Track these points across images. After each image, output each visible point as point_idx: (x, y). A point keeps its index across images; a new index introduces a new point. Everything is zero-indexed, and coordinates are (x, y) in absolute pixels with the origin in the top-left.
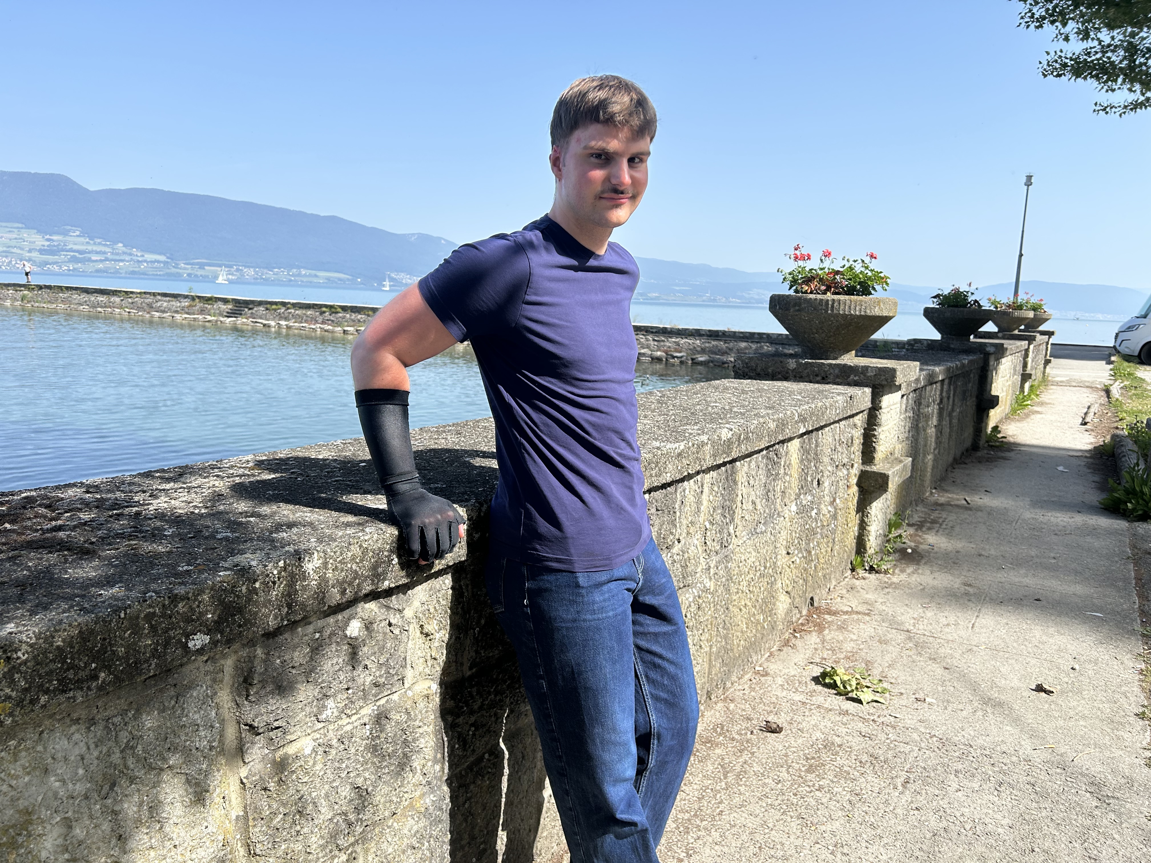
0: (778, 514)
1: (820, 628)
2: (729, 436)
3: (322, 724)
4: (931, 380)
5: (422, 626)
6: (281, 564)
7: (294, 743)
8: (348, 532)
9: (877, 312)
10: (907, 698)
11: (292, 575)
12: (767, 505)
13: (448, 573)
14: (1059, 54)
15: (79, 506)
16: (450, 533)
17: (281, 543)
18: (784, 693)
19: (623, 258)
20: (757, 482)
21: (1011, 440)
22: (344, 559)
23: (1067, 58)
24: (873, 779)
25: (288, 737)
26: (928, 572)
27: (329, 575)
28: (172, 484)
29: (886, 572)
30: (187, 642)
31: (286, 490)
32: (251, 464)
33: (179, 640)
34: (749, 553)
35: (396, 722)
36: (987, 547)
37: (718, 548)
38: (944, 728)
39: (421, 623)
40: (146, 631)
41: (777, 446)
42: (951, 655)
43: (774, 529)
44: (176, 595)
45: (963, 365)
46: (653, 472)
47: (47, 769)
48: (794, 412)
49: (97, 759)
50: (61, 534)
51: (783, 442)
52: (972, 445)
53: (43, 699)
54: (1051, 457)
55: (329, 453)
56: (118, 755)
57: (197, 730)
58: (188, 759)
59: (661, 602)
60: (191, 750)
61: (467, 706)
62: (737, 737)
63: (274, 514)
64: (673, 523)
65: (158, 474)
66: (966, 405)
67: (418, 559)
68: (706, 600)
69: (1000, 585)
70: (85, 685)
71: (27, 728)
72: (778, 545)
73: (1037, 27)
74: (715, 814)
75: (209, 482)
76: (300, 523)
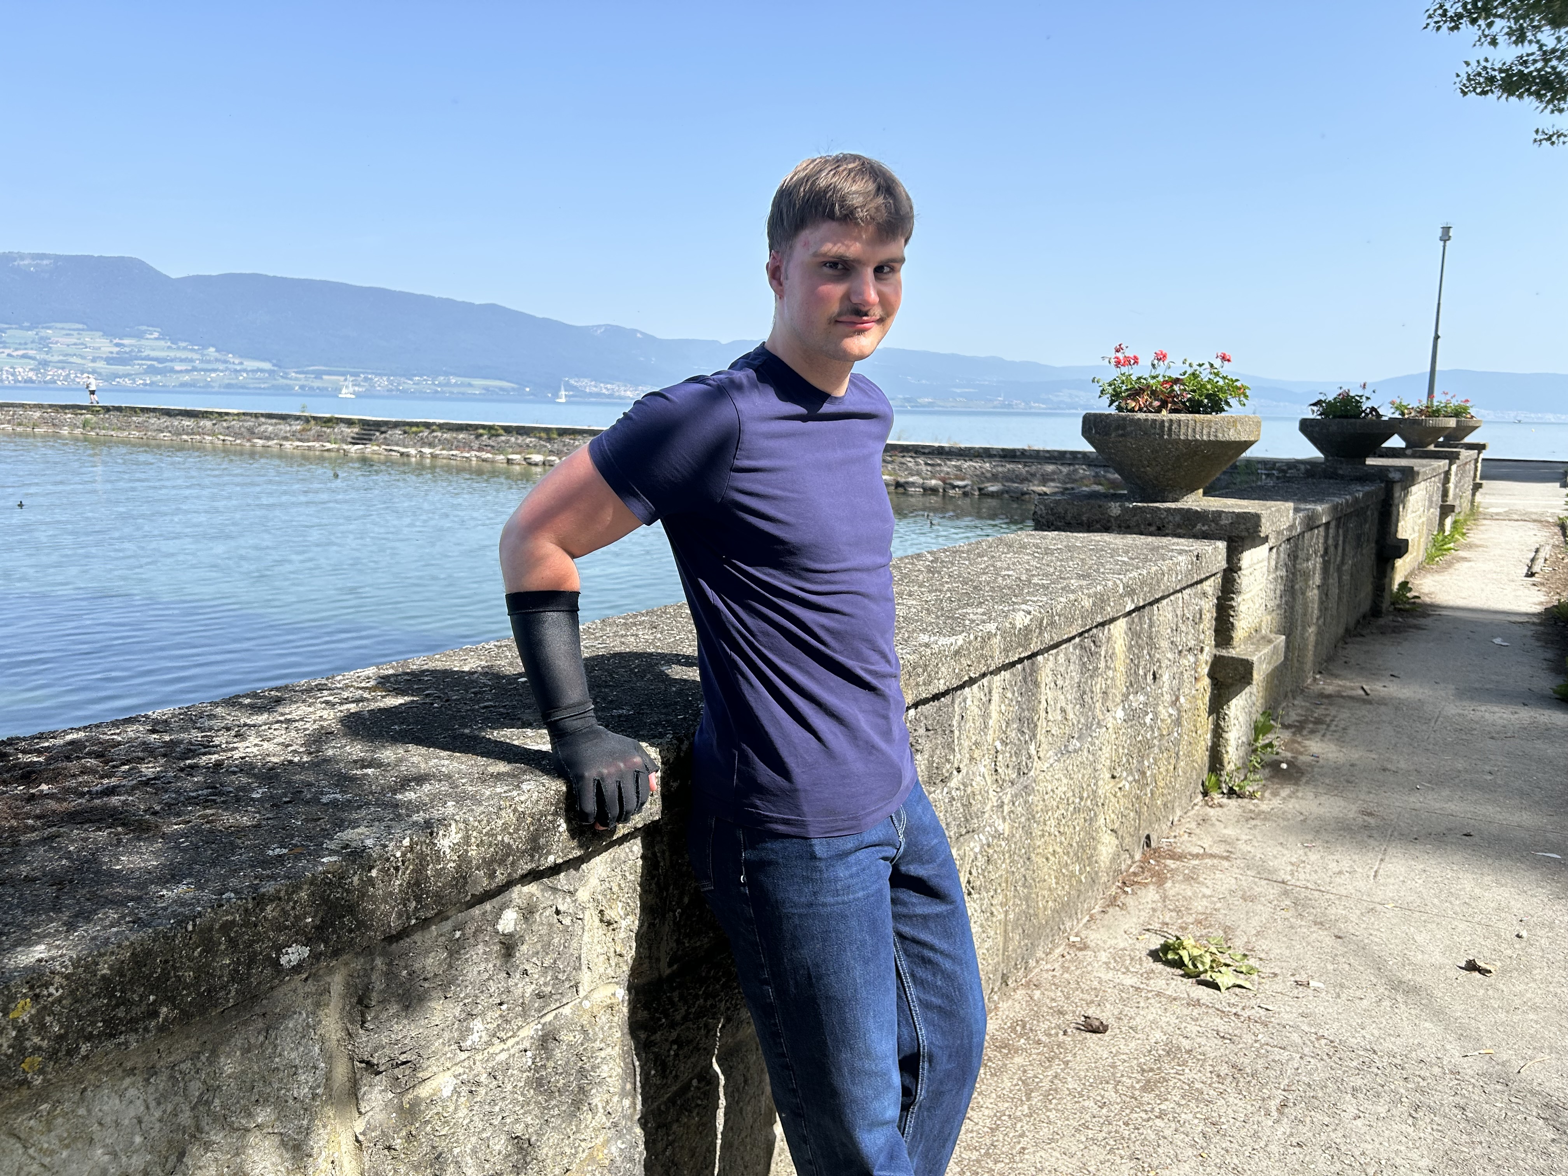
0: (1098, 723)
1: (1160, 879)
2: (1027, 621)
3: (467, 1054)
4: (1310, 524)
5: (601, 912)
6: (406, 842)
7: (428, 1083)
8: (498, 790)
9: (1232, 435)
10: (1283, 982)
11: (422, 857)
12: (1082, 713)
13: (636, 837)
14: (1484, 64)
15: (140, 754)
16: (637, 787)
17: (407, 809)
18: (1110, 975)
19: (870, 397)
20: (1067, 682)
21: (1427, 600)
22: (492, 829)
23: (1494, 70)
24: (1236, 1101)
25: (420, 1075)
26: (1311, 795)
27: (473, 853)
28: (265, 716)
29: (1252, 796)
30: (278, 958)
31: (416, 723)
32: (372, 683)
33: (269, 957)
34: (1058, 780)
35: (568, 1045)
36: (1395, 757)
37: (1014, 776)
38: (1336, 1025)
39: (600, 908)
40: (223, 947)
41: (1095, 631)
42: (1346, 916)
43: (1092, 744)
44: (264, 895)
45: (1356, 500)
46: (920, 680)
47: (92, 1139)
48: (1118, 582)
49: (160, 1121)
50: (115, 800)
51: (1103, 624)
52: (1371, 609)
53: (84, 1048)
54: (1484, 625)
55: (478, 663)
56: (188, 1114)
57: (295, 1074)
58: (283, 1114)
59: (932, 872)
60: (286, 1101)
61: (666, 1016)
62: (1044, 1039)
63: (401, 760)
64: (950, 747)
65: (247, 701)
66: (1362, 555)
67: (594, 823)
68: (998, 849)
69: (1414, 813)
70: (141, 1025)
71: (64, 1086)
72: (1099, 767)
73: (1451, 29)
74: (1014, 1152)
75: (314, 713)
76: (434, 776)
